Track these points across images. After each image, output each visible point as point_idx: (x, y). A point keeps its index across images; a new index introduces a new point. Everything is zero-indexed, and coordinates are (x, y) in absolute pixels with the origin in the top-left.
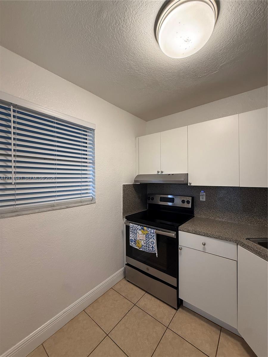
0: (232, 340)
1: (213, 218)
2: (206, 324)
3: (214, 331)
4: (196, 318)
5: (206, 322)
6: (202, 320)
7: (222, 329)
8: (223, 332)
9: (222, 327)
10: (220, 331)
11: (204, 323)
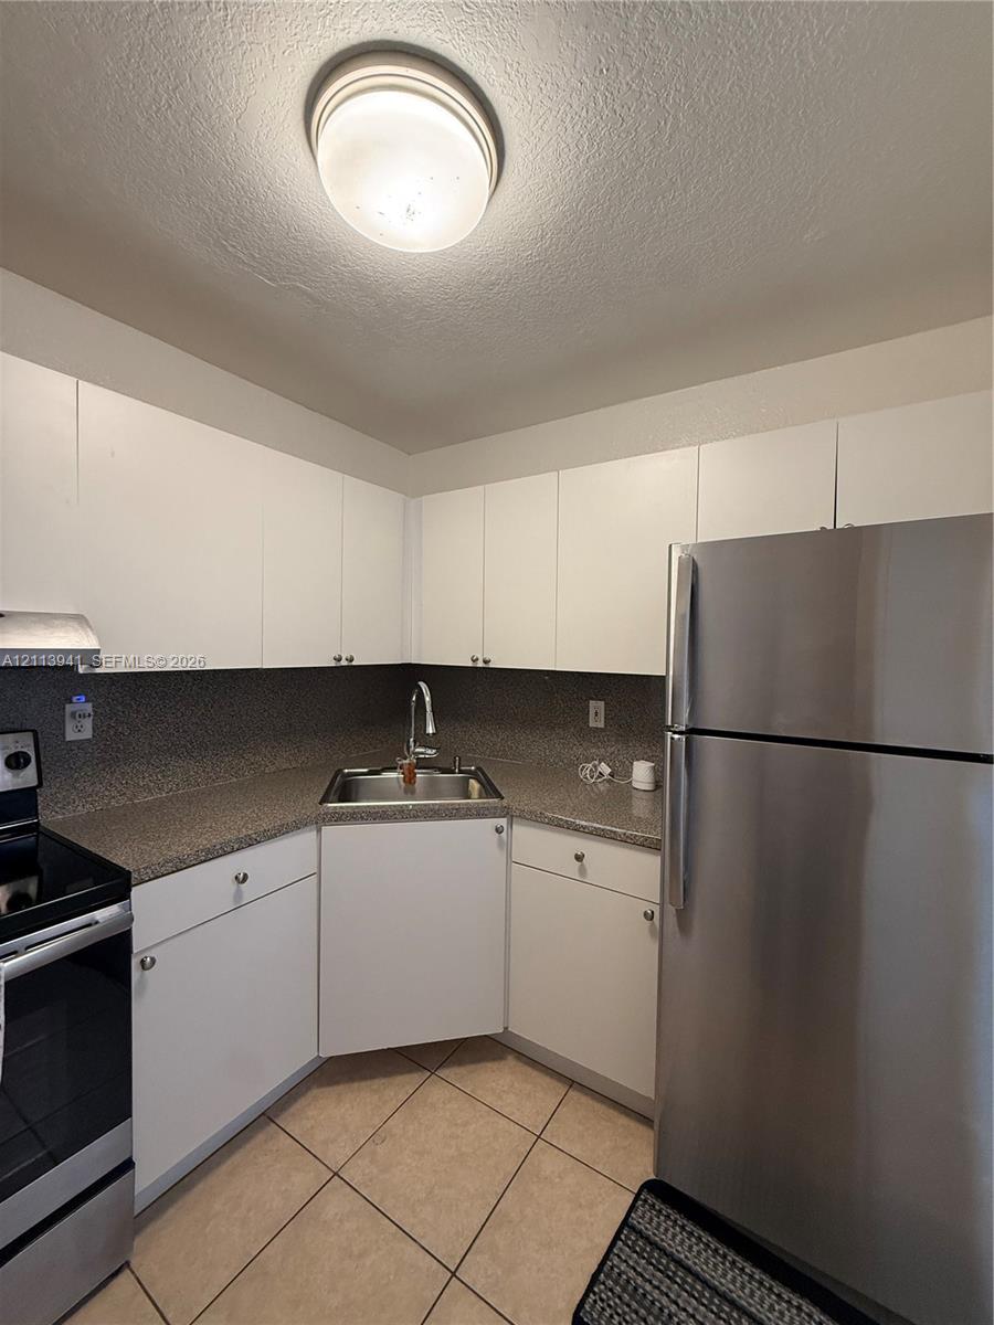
0: (302, 1102)
1: (123, 801)
2: (237, 1158)
3: (266, 1141)
4: (201, 1186)
5: (231, 1153)
6: (219, 1164)
7: (269, 1113)
8: (277, 1116)
9: (263, 1114)
10: (273, 1125)
11: (229, 1162)
